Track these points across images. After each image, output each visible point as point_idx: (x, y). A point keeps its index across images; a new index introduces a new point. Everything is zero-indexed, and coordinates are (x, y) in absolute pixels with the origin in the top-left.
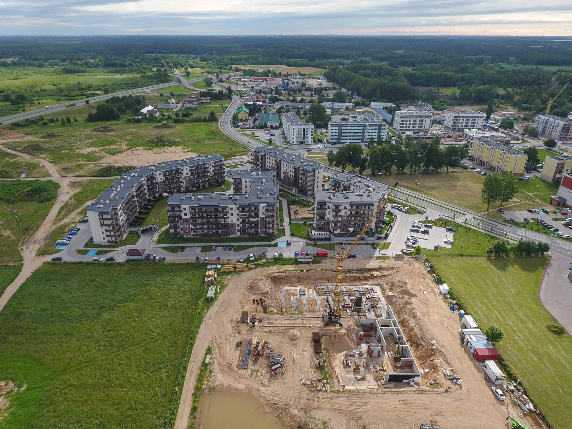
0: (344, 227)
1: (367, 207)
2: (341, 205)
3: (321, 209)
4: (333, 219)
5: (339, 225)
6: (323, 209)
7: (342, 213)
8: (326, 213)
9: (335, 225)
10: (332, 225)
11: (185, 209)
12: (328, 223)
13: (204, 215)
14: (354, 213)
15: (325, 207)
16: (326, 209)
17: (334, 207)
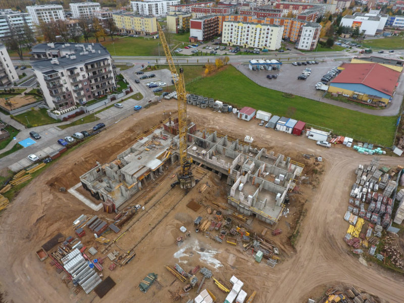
3: (53, 79)
5: (82, 93)
7: (80, 78)
8: (61, 83)
10: (74, 95)
14: (91, 74)
15: (56, 75)
16: (59, 78)
17: (69, 73)
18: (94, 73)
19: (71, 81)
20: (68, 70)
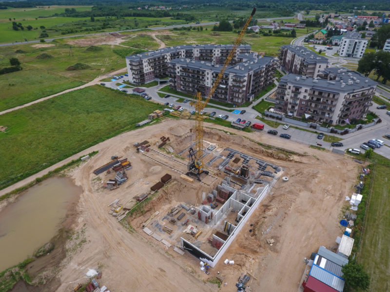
0: (301, 112)
1: (331, 96)
2: (301, 87)
3: (281, 88)
4: (291, 101)
5: (296, 108)
6: (283, 88)
7: (301, 96)
8: (286, 93)
9: (293, 107)
10: (290, 106)
11: (178, 68)
12: (286, 105)
13: (190, 75)
14: (315, 99)
15: (286, 86)
16: (286, 89)
17: (294, 89)
18: (318, 100)
19: (293, 95)
20: (294, 86)
